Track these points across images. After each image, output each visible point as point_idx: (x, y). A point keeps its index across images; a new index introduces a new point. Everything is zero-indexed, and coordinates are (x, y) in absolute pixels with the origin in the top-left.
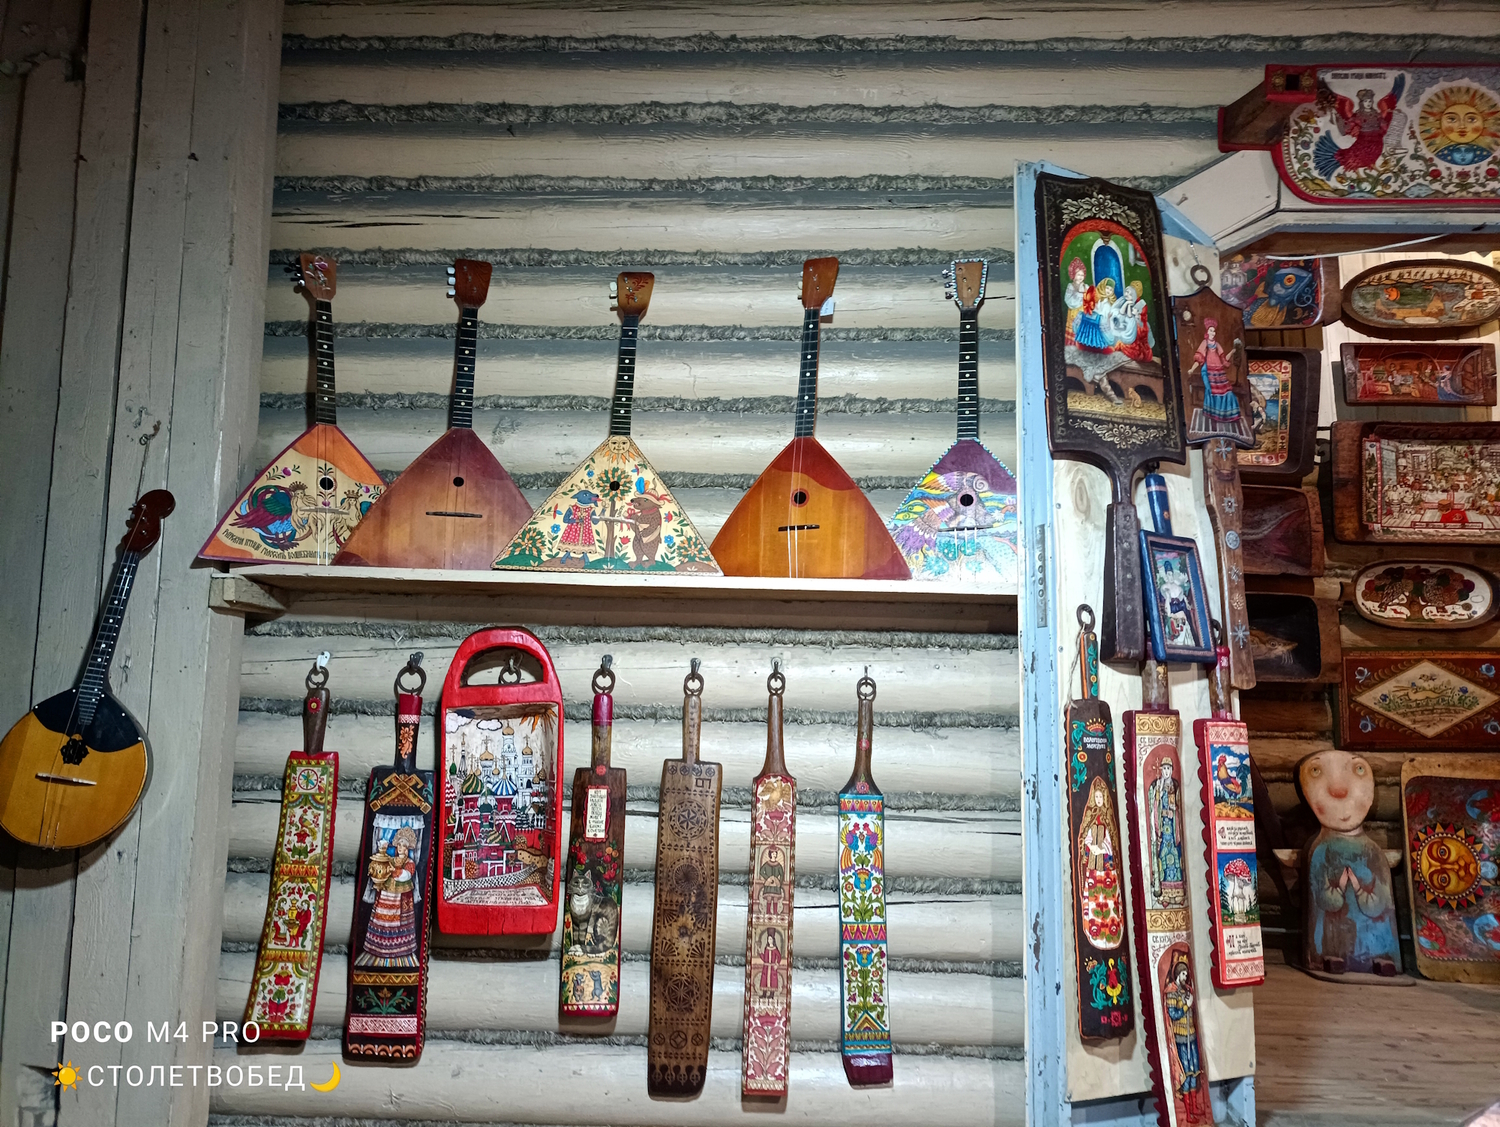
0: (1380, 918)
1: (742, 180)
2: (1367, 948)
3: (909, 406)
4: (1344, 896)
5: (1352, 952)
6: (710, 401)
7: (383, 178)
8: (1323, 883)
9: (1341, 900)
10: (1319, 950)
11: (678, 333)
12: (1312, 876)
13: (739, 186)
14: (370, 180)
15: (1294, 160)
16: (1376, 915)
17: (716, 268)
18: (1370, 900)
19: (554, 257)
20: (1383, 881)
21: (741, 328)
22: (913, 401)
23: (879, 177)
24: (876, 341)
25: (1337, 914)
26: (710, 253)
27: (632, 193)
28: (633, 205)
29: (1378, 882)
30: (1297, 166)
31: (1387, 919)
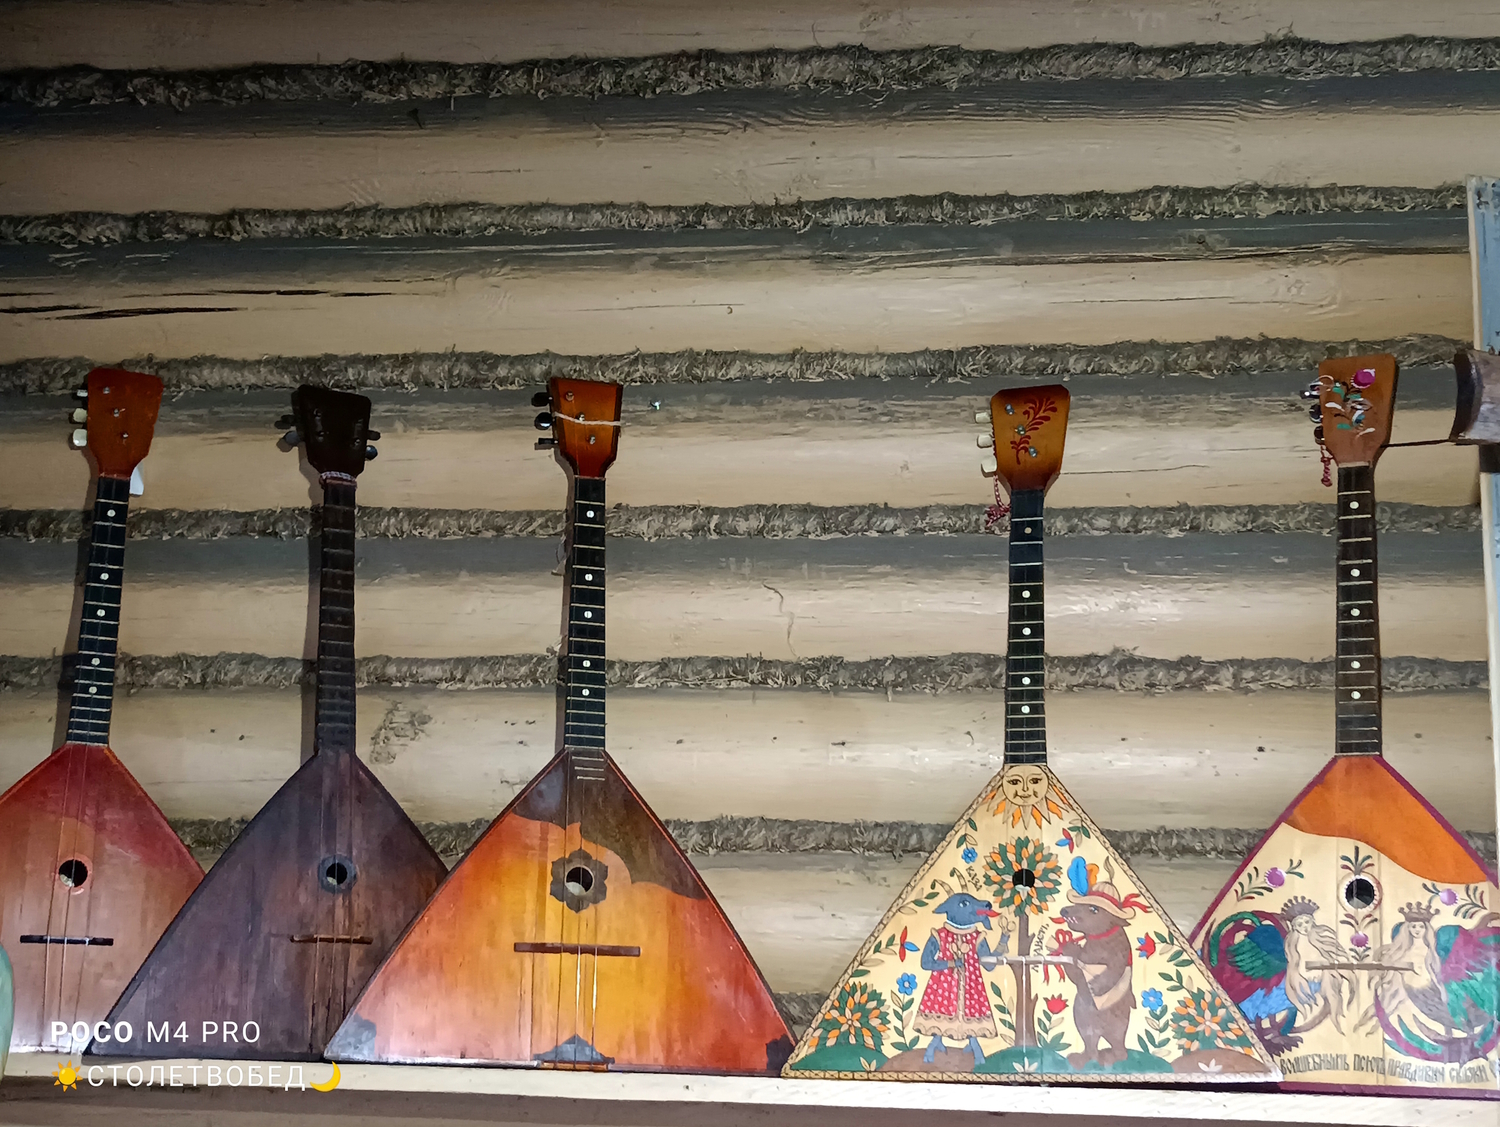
1: (888, 202)
3: (1249, 674)
6: (823, 665)
7: (161, 217)
11: (754, 522)
13: (880, 217)
14: (134, 220)
19: (502, 371)
21: (888, 511)
22: (1256, 665)
23: (1175, 191)
24: (1175, 533)
26: (821, 356)
27: (660, 236)
28: (664, 263)
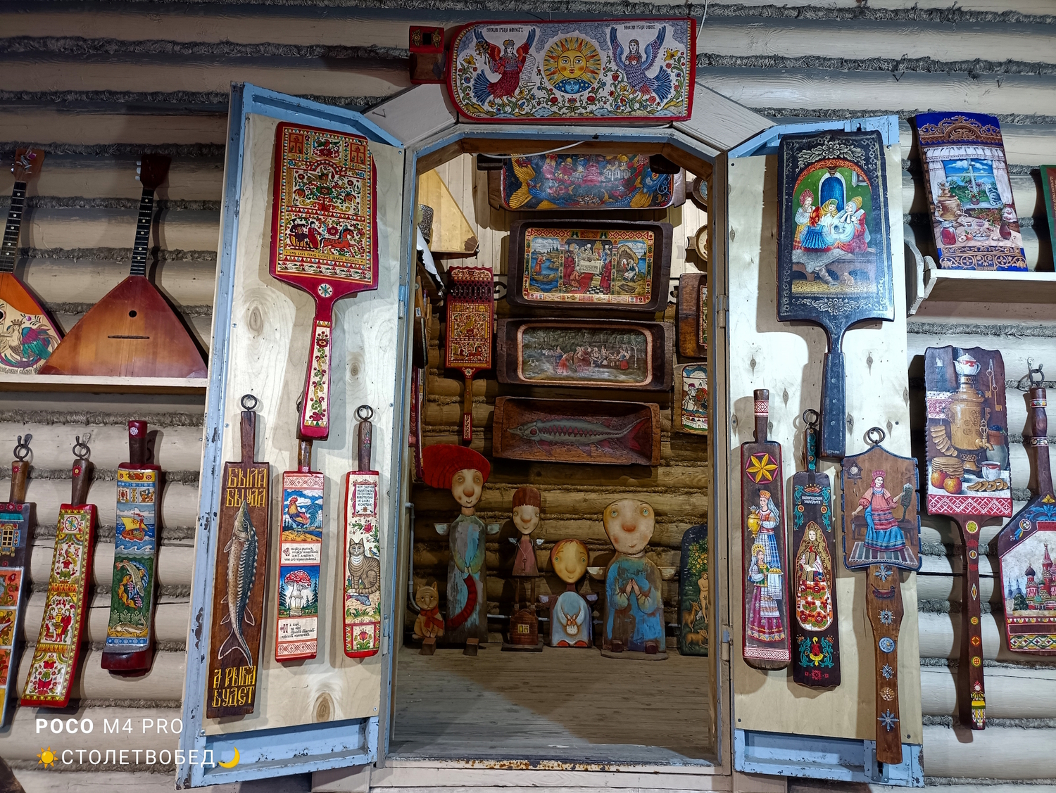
0: (653, 614)
2: (643, 634)
4: (628, 599)
5: (632, 637)
8: (615, 590)
9: (626, 601)
10: (610, 636)
12: (607, 585)
15: (460, 91)
16: (650, 612)
17: (66, 156)
18: (646, 602)
20: (656, 588)
25: (623, 612)
29: (653, 589)
30: (462, 95)
31: (658, 615)
